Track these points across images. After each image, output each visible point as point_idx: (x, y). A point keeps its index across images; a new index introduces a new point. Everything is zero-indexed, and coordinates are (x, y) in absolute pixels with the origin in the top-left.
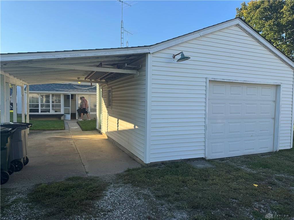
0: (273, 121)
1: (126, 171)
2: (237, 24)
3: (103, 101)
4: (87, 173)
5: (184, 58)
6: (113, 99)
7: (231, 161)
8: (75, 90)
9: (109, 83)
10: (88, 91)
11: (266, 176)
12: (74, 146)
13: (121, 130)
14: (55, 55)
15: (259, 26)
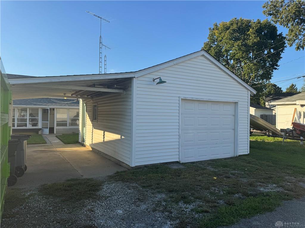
0: (234, 132)
1: (115, 174)
2: (203, 55)
3: (87, 115)
4: (82, 176)
5: (161, 82)
6: (98, 113)
7: (200, 164)
8: (54, 104)
9: (95, 99)
10: (67, 105)
11: (224, 173)
12: (62, 157)
13: (107, 141)
14: (60, 79)
15: (229, 46)
